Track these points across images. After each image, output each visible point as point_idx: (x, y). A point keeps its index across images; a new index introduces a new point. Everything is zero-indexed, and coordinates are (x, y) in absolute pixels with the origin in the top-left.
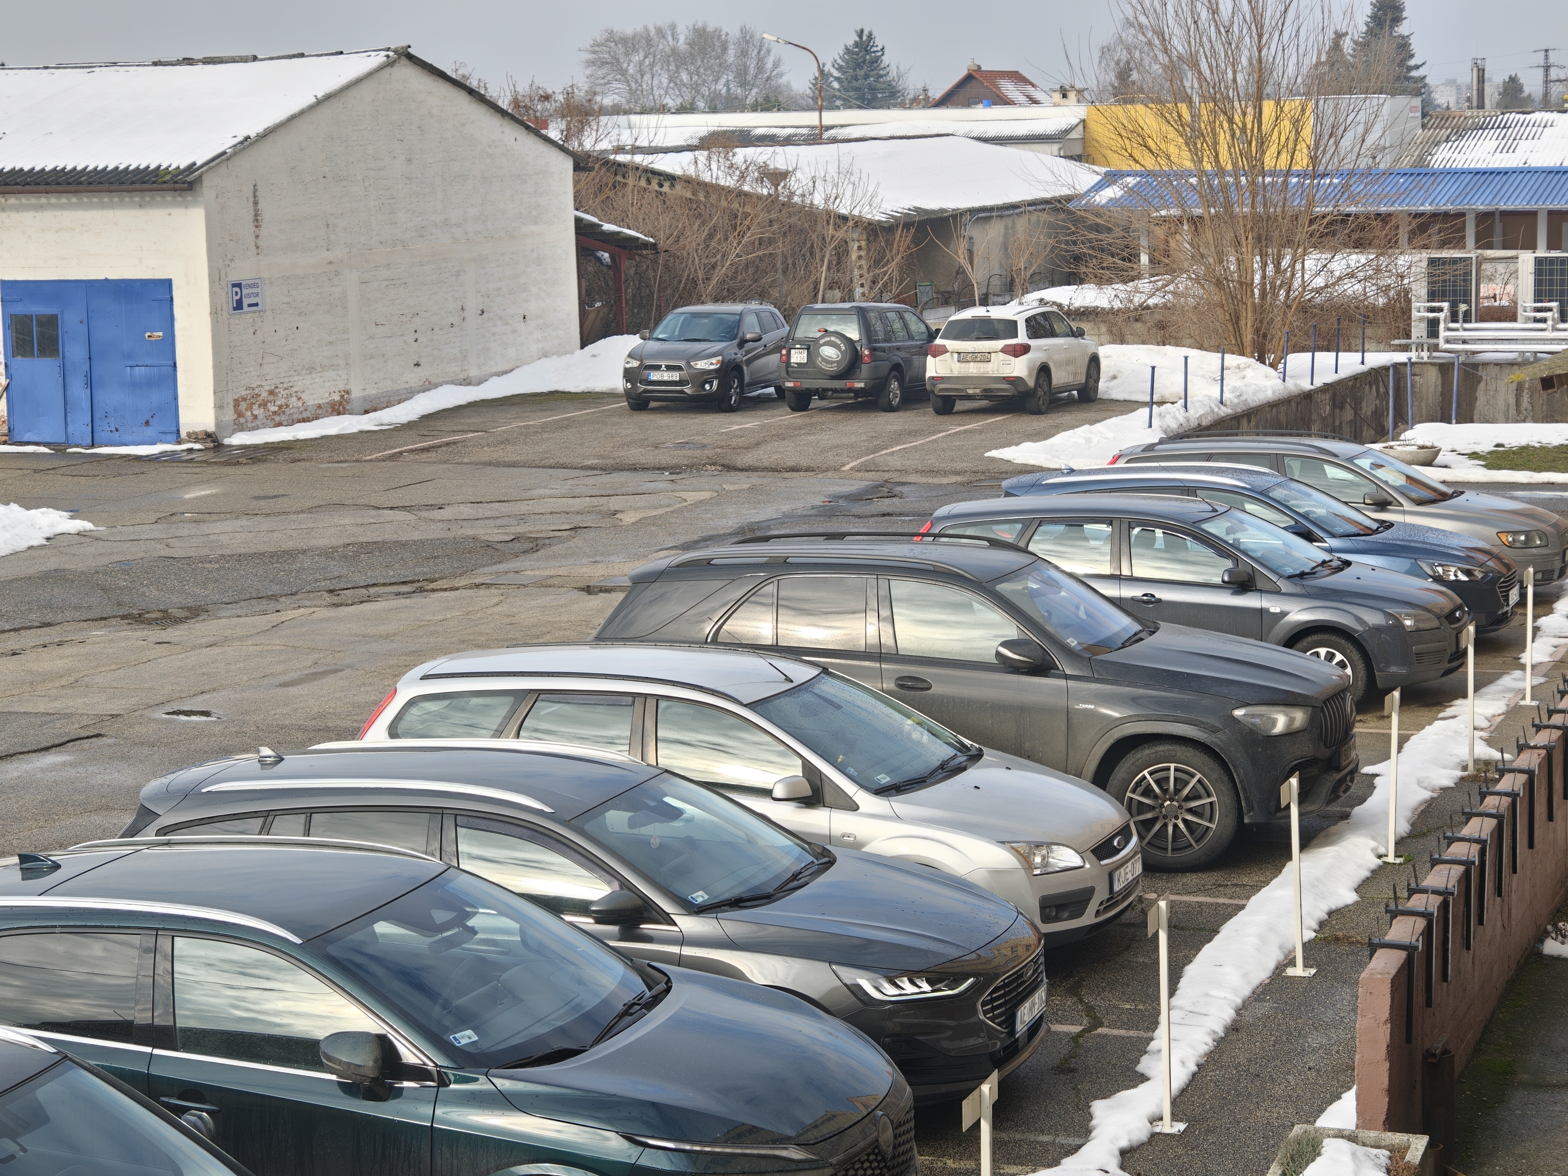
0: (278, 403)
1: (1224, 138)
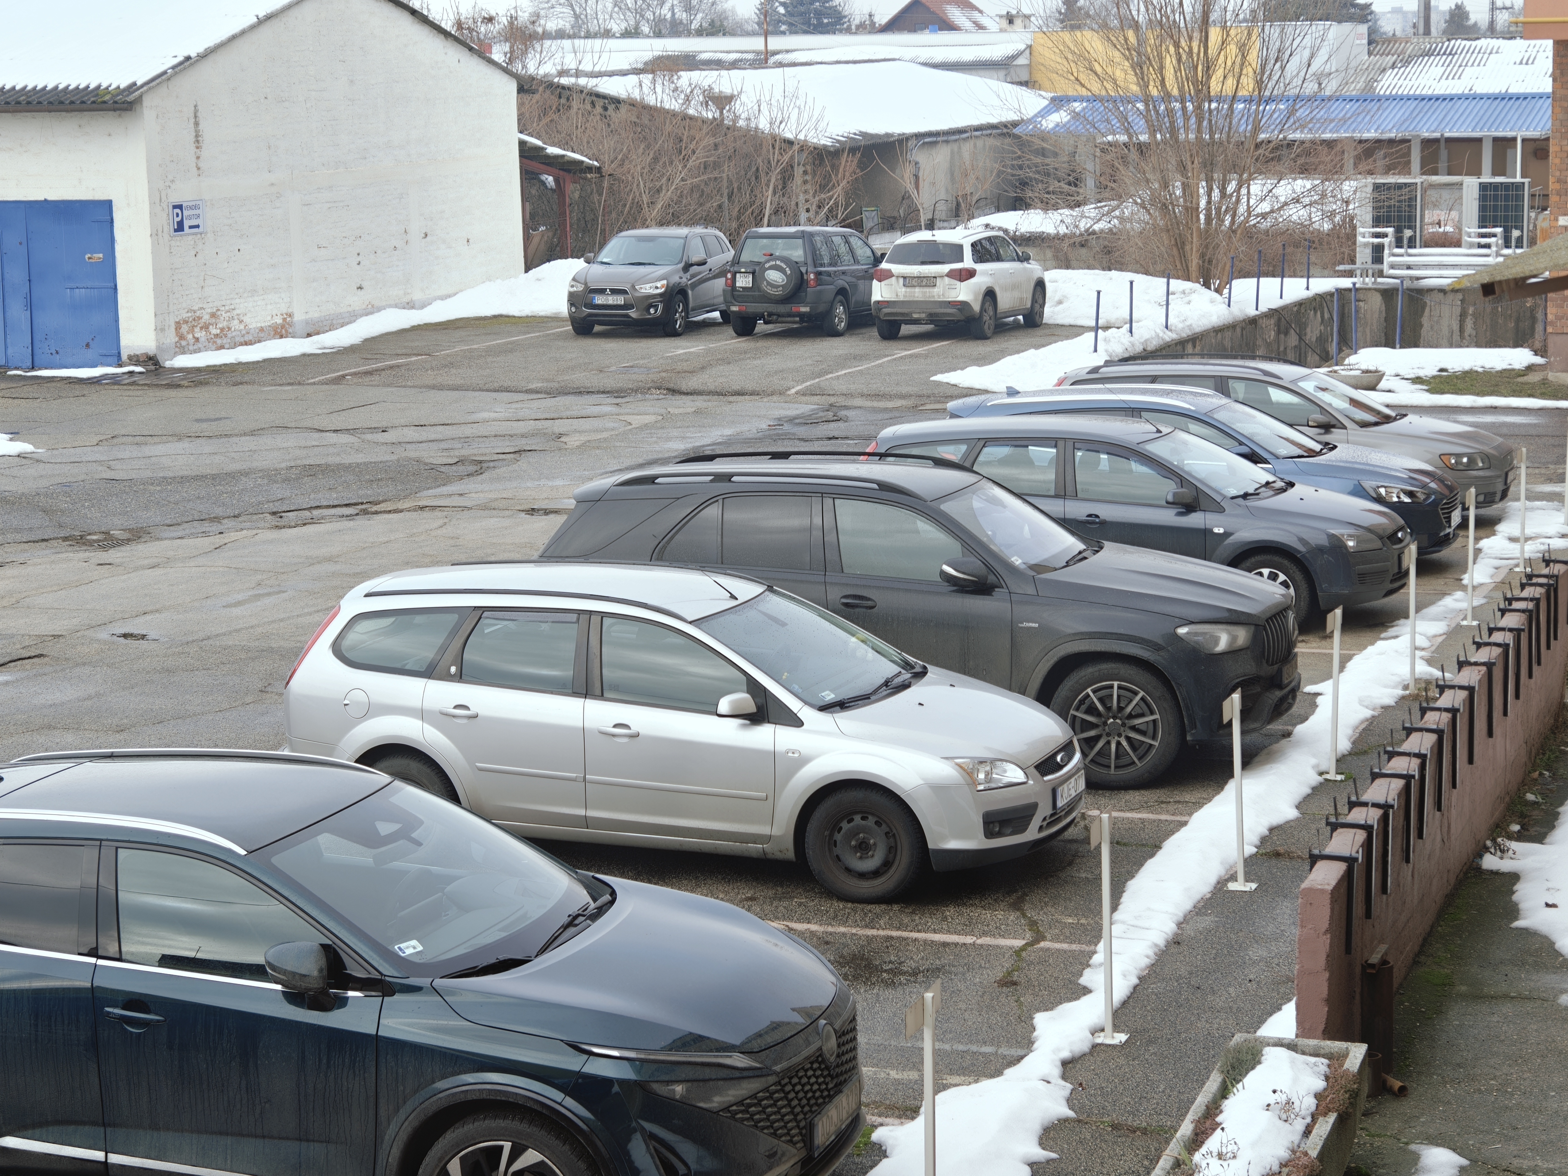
0: (221, 326)
1: (1170, 63)
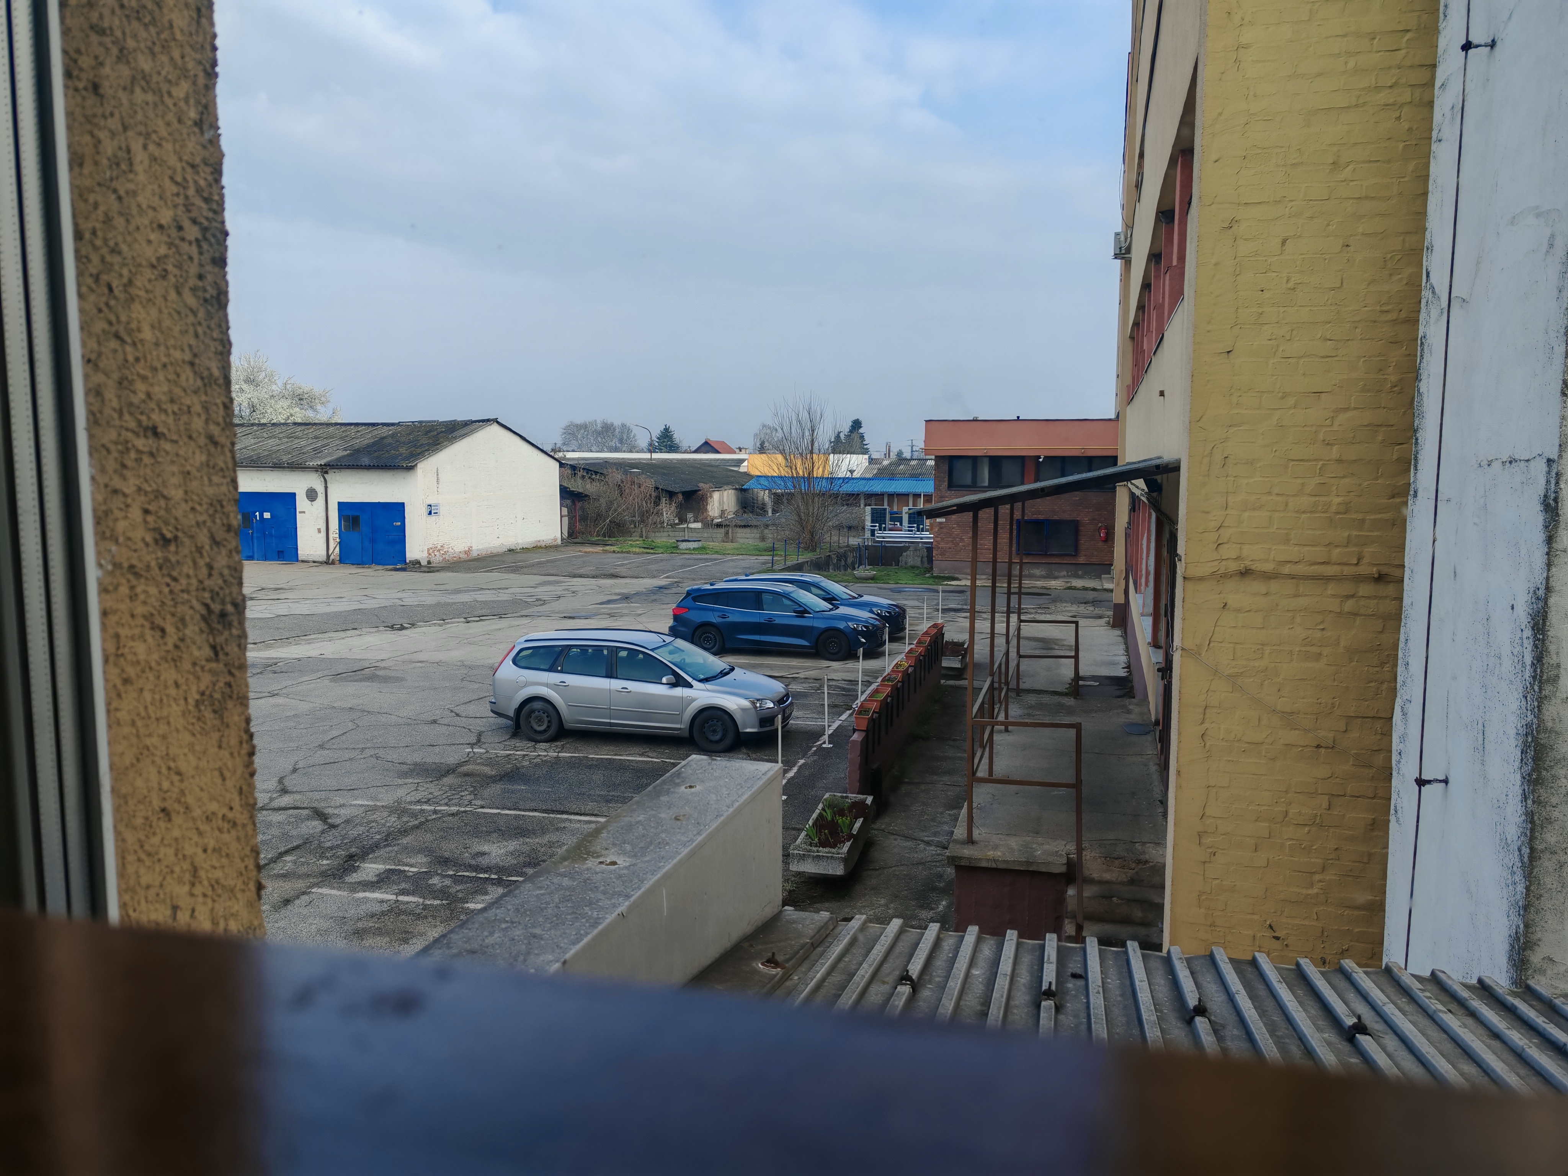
0: (445, 550)
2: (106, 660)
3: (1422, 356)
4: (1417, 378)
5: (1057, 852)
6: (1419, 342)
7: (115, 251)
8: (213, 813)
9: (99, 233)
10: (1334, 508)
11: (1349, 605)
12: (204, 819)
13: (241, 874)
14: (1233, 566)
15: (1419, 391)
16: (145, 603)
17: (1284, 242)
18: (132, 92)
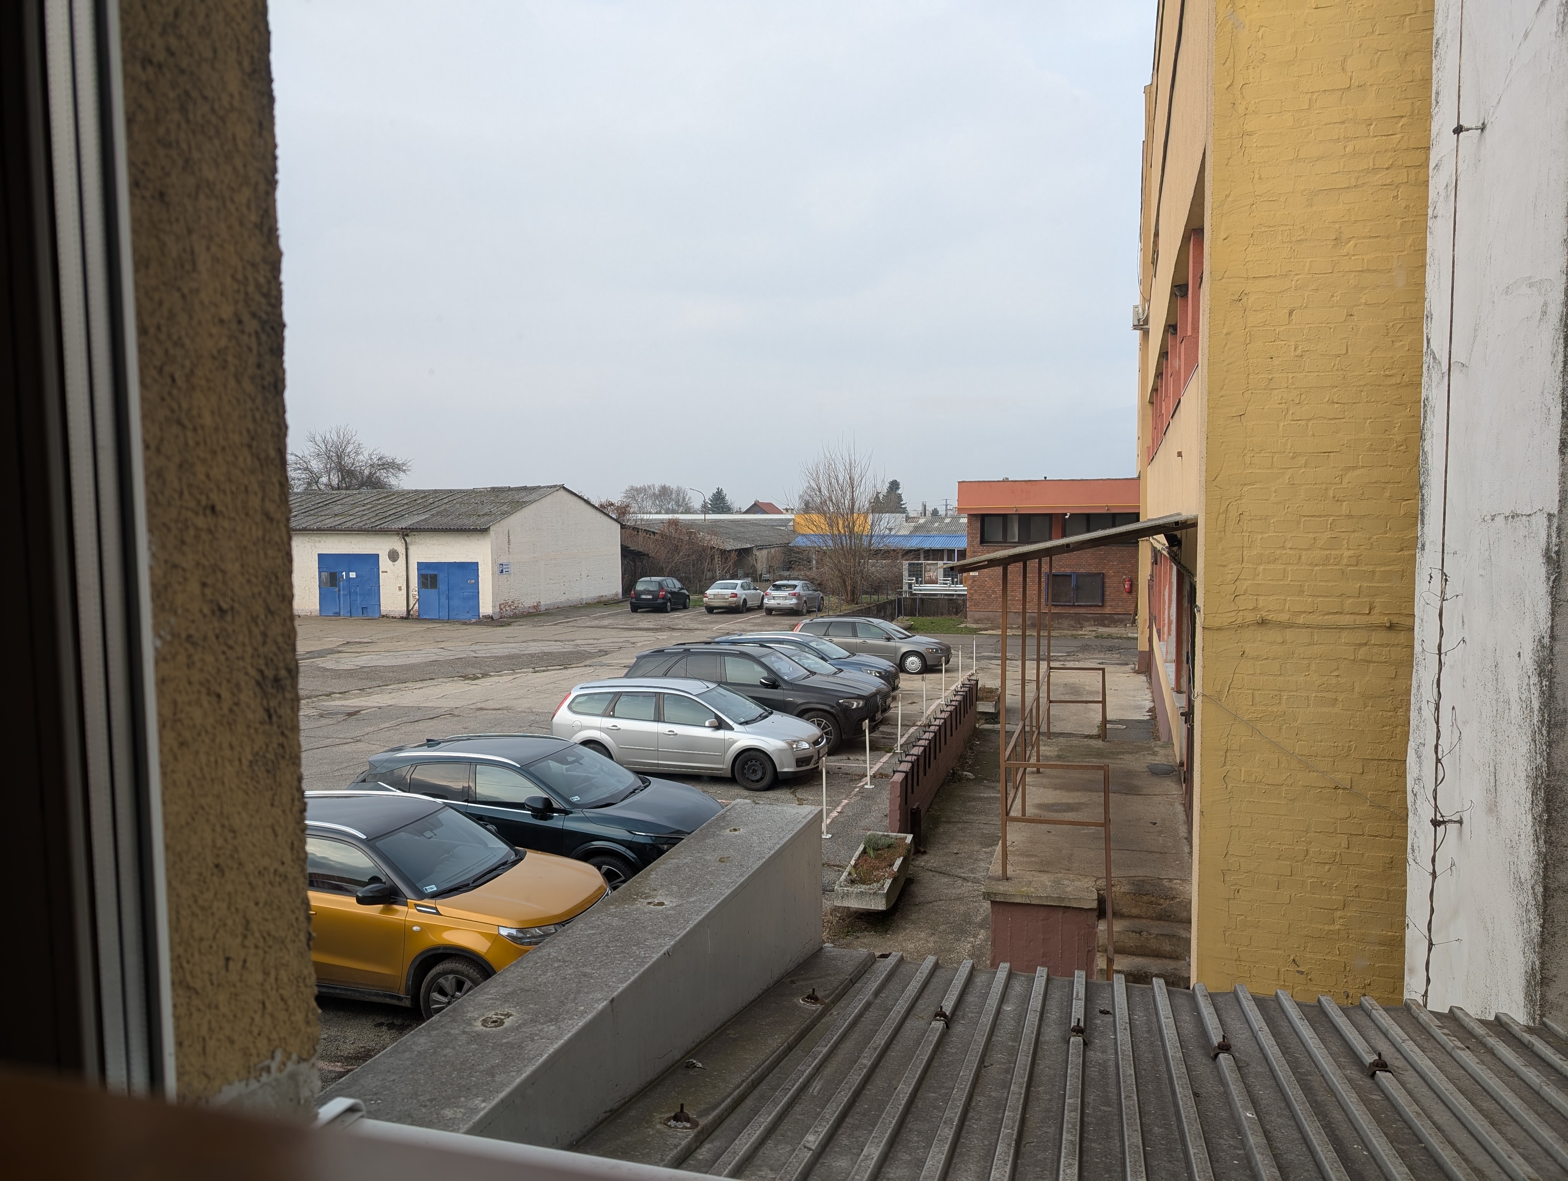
0: (515, 605)
2: (162, 726)
3: (1425, 417)
4: (1422, 438)
5: (1087, 888)
6: (1422, 404)
7: (179, 343)
8: (265, 869)
9: (164, 329)
10: (1345, 561)
11: (1362, 652)
12: (256, 873)
13: (292, 925)
14: (1250, 617)
15: (1423, 450)
16: (201, 670)
17: (1290, 314)
18: (196, 198)
